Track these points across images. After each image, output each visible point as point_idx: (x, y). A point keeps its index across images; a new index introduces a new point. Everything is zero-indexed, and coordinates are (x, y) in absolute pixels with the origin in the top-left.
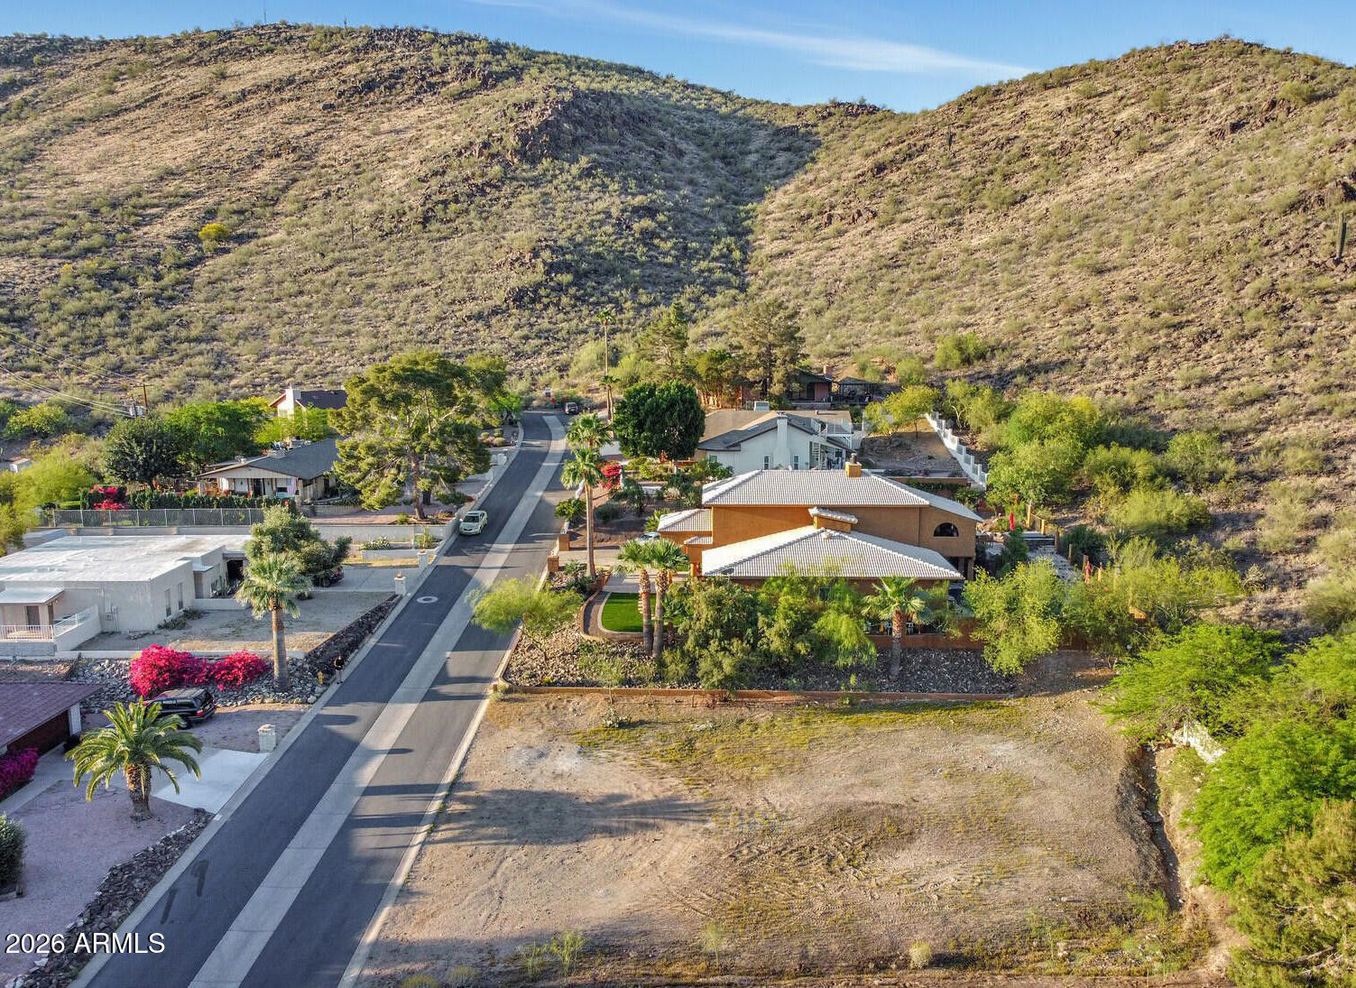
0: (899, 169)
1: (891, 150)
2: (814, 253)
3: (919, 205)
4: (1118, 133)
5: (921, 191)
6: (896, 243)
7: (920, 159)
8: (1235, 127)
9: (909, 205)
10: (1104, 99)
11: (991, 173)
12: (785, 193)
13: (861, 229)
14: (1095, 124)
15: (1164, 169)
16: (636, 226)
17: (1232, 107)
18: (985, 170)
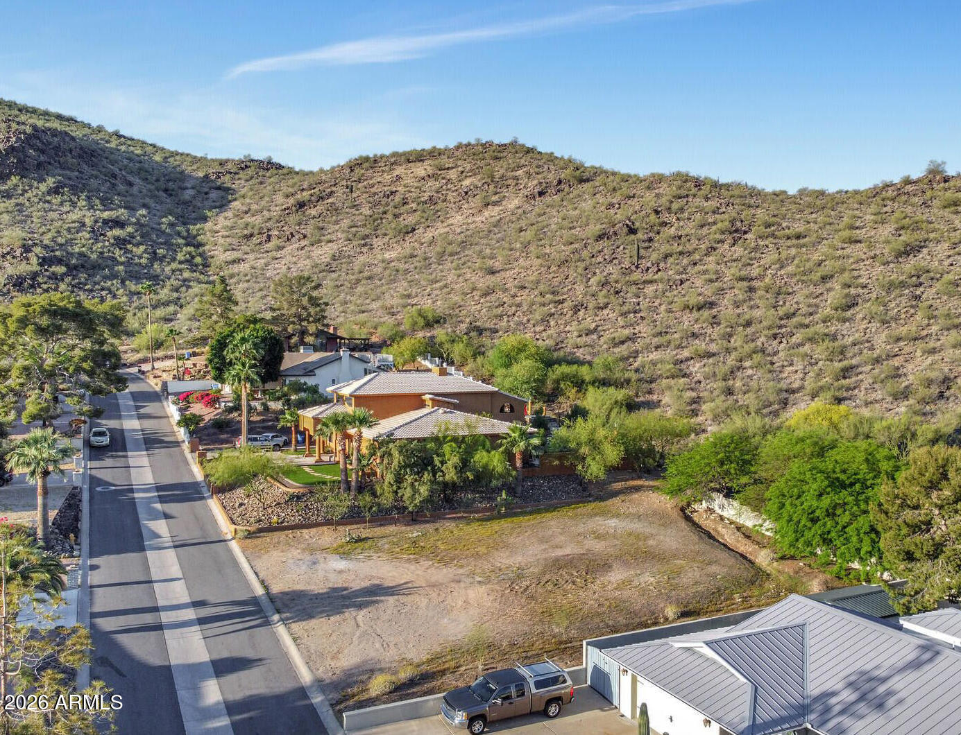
0: (315, 206)
1: (305, 193)
2: (263, 261)
3: (337, 231)
4: (466, 193)
5: (336, 223)
6: (326, 255)
7: (330, 200)
8: (541, 194)
9: (329, 231)
10: (450, 172)
11: (385, 213)
12: (226, 218)
13: (297, 246)
14: (449, 186)
15: (504, 215)
16: (109, 234)
17: (535, 182)
18: (380, 211)
